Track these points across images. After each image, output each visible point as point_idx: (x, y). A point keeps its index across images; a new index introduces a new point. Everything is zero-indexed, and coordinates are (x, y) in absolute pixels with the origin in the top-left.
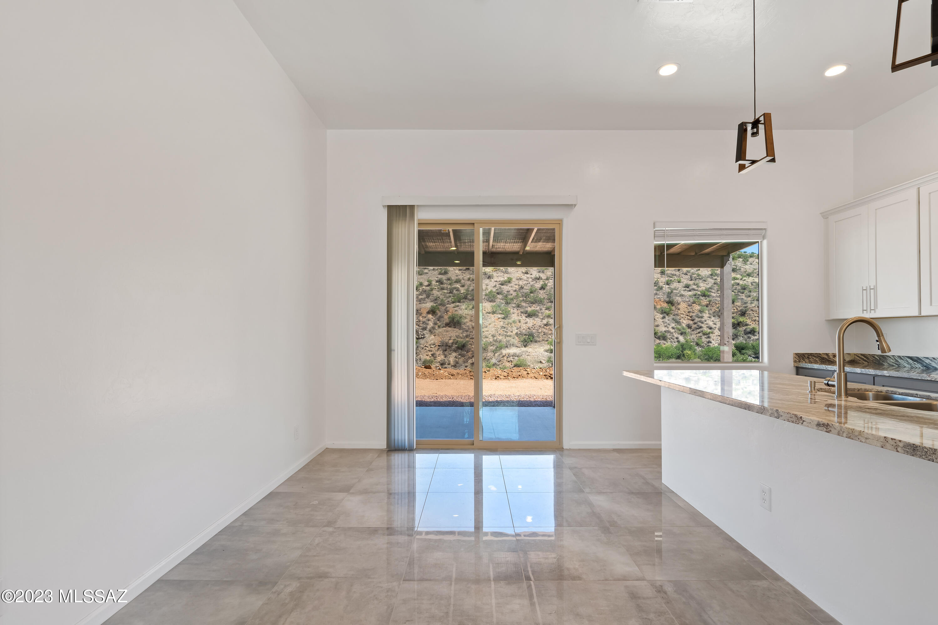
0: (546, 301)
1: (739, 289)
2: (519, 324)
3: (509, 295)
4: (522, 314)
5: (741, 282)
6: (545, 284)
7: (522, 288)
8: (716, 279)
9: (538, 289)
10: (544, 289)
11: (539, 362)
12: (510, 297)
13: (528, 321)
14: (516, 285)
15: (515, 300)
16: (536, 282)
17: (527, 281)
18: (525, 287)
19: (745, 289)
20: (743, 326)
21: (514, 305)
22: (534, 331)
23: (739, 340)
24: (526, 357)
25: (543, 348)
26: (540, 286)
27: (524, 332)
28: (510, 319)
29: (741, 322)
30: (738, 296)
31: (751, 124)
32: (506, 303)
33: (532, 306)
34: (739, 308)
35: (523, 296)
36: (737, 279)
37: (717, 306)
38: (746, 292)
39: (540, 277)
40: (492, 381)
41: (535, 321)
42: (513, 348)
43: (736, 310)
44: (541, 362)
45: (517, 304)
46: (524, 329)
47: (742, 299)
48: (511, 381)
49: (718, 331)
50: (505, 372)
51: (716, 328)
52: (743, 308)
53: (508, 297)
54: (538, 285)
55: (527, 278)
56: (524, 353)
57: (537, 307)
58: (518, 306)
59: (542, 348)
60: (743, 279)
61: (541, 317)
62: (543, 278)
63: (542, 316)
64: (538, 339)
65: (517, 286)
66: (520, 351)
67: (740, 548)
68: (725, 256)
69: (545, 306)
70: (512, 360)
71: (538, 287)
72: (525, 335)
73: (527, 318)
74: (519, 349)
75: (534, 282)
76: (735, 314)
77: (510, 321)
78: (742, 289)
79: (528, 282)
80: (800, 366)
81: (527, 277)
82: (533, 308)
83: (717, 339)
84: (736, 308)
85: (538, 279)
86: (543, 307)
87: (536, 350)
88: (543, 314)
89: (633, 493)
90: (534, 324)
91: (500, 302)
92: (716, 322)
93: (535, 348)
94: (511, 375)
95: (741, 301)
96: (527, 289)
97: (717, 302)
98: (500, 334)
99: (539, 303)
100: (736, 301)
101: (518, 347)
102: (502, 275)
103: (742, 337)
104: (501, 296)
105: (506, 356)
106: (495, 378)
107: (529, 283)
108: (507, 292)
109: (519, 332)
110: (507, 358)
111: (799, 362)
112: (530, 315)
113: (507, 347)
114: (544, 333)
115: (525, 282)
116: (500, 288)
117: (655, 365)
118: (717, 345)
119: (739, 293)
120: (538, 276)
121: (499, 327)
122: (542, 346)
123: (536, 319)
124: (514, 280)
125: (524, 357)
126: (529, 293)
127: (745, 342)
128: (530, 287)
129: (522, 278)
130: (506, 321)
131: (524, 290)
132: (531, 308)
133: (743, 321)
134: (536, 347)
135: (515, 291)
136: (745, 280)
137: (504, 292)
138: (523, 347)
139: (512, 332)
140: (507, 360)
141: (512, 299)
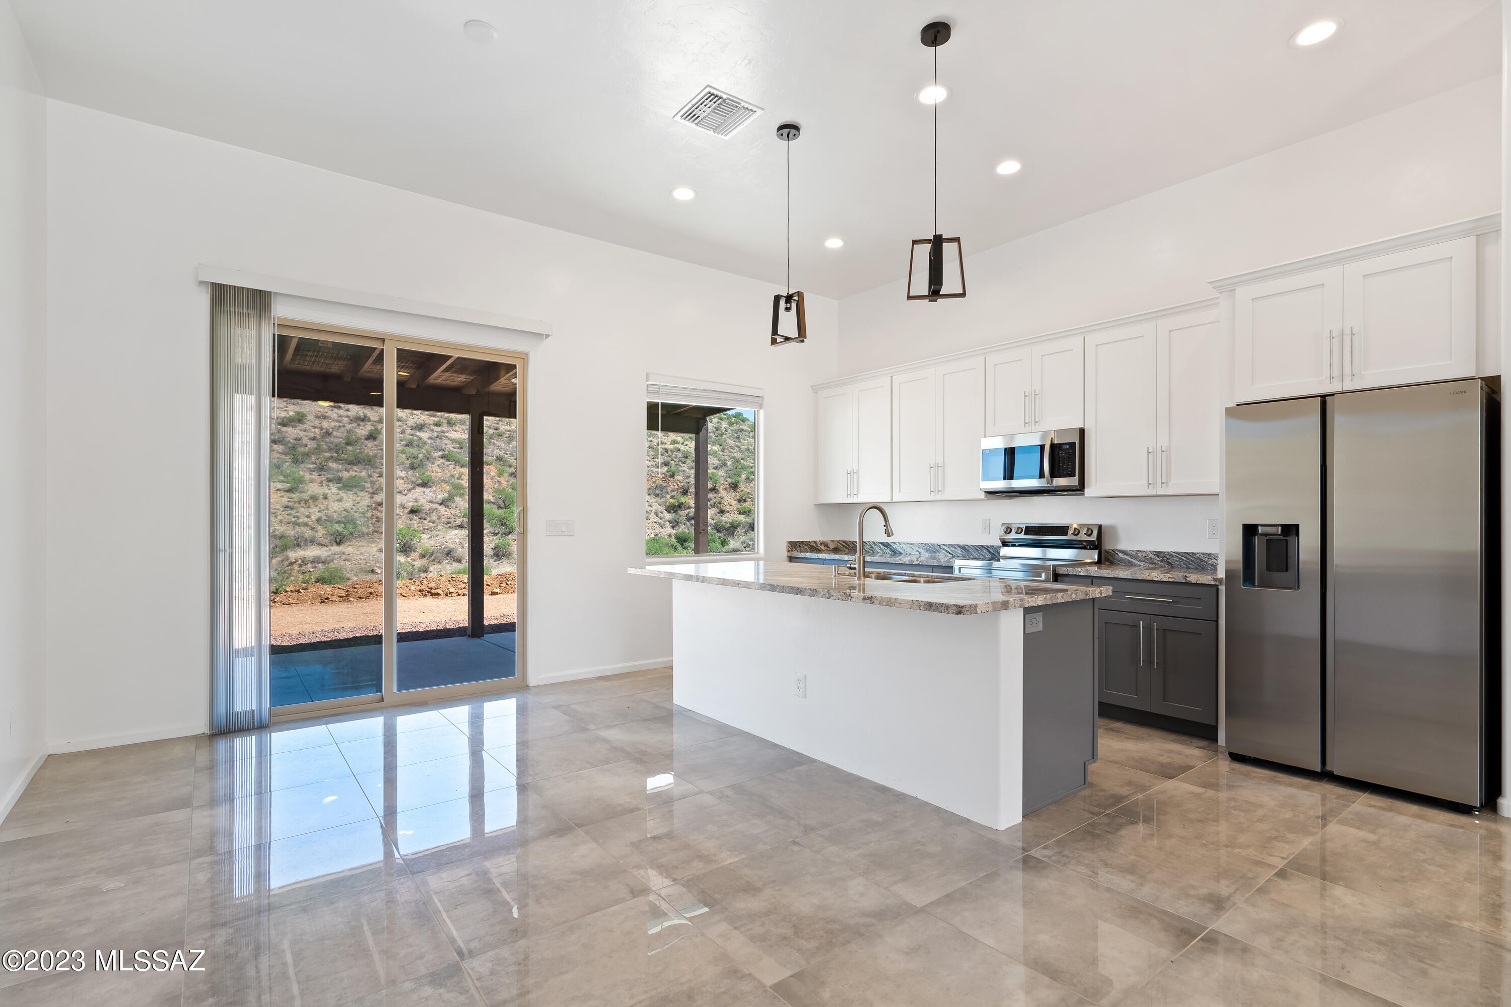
0: (379, 461)
1: (680, 457)
2: (326, 502)
3: (301, 446)
4: (330, 484)
5: (682, 448)
6: (376, 429)
7: (328, 434)
8: (651, 441)
9: (363, 438)
10: (375, 439)
11: (369, 571)
12: (301, 450)
13: (345, 497)
14: (315, 427)
15: (313, 456)
16: (359, 425)
17: (338, 421)
18: (334, 433)
19: (687, 457)
20: (685, 510)
21: (311, 466)
22: (357, 515)
23: (681, 529)
24: (342, 563)
25: (376, 546)
26: (366, 433)
27: (335, 517)
28: (303, 492)
29: (682, 503)
30: (679, 467)
31: (785, 298)
32: (293, 462)
33: (352, 468)
34: (680, 484)
35: (330, 449)
36: (678, 443)
37: (653, 480)
38: (688, 462)
39: (365, 416)
40: (314, 607)
41: (359, 498)
42: (313, 546)
43: (676, 487)
44: (373, 571)
45: (318, 465)
46: (335, 512)
47: (684, 471)
48: (355, 604)
49: (654, 516)
50: (339, 588)
51: (651, 511)
52: (684, 483)
53: (299, 449)
54: (363, 431)
55: (339, 417)
56: (337, 556)
57: (361, 472)
58: (321, 468)
59: (373, 545)
60: (685, 444)
61: (371, 490)
62: (372, 418)
63: (372, 488)
64: (365, 530)
65: (317, 430)
66: (329, 553)
67: (775, 746)
68: (701, 419)
69: (378, 470)
70: (311, 570)
71: (362, 434)
72: (338, 522)
73: (340, 492)
74: (325, 548)
75: (354, 425)
76: (675, 493)
77: (305, 496)
78: (683, 457)
79: (341, 424)
80: (793, 556)
81: (338, 414)
82: (352, 473)
83: (653, 528)
84: (676, 483)
85: (363, 420)
86: (374, 472)
87: (363, 550)
88: (375, 484)
89: (647, 720)
90: (356, 502)
91: (279, 458)
92: (652, 502)
93: (360, 546)
94: (354, 593)
95: (683, 474)
96: (339, 437)
97: (653, 474)
98: (281, 522)
99: (366, 465)
100: (677, 474)
101: (322, 545)
102: (281, 406)
103: (684, 524)
104: (281, 446)
105: (297, 563)
106: (320, 601)
107: (344, 426)
108: (296, 440)
109: (325, 518)
110: (300, 566)
111: (792, 551)
112: (348, 486)
113: (299, 545)
114: (377, 518)
115: (333, 424)
116: (279, 431)
117: (648, 560)
118: (653, 536)
119: (680, 463)
120: (362, 414)
121: (278, 507)
122: (373, 542)
123: (361, 494)
124: (309, 417)
125: (336, 563)
126: (344, 445)
127: (687, 531)
128: (345, 434)
129: (327, 415)
130: (296, 496)
131: (332, 439)
132: (348, 472)
133: (685, 502)
134: (361, 544)
135: (314, 439)
136: (687, 445)
137: (287, 439)
138: (335, 544)
139: (309, 517)
140: (299, 571)
141: (307, 455)
